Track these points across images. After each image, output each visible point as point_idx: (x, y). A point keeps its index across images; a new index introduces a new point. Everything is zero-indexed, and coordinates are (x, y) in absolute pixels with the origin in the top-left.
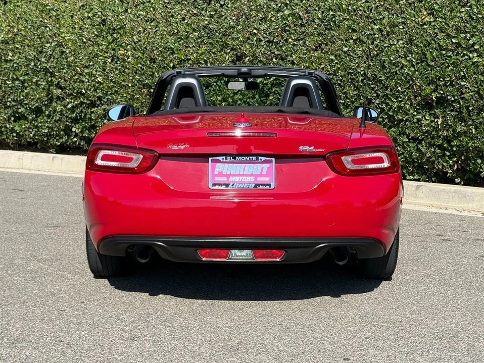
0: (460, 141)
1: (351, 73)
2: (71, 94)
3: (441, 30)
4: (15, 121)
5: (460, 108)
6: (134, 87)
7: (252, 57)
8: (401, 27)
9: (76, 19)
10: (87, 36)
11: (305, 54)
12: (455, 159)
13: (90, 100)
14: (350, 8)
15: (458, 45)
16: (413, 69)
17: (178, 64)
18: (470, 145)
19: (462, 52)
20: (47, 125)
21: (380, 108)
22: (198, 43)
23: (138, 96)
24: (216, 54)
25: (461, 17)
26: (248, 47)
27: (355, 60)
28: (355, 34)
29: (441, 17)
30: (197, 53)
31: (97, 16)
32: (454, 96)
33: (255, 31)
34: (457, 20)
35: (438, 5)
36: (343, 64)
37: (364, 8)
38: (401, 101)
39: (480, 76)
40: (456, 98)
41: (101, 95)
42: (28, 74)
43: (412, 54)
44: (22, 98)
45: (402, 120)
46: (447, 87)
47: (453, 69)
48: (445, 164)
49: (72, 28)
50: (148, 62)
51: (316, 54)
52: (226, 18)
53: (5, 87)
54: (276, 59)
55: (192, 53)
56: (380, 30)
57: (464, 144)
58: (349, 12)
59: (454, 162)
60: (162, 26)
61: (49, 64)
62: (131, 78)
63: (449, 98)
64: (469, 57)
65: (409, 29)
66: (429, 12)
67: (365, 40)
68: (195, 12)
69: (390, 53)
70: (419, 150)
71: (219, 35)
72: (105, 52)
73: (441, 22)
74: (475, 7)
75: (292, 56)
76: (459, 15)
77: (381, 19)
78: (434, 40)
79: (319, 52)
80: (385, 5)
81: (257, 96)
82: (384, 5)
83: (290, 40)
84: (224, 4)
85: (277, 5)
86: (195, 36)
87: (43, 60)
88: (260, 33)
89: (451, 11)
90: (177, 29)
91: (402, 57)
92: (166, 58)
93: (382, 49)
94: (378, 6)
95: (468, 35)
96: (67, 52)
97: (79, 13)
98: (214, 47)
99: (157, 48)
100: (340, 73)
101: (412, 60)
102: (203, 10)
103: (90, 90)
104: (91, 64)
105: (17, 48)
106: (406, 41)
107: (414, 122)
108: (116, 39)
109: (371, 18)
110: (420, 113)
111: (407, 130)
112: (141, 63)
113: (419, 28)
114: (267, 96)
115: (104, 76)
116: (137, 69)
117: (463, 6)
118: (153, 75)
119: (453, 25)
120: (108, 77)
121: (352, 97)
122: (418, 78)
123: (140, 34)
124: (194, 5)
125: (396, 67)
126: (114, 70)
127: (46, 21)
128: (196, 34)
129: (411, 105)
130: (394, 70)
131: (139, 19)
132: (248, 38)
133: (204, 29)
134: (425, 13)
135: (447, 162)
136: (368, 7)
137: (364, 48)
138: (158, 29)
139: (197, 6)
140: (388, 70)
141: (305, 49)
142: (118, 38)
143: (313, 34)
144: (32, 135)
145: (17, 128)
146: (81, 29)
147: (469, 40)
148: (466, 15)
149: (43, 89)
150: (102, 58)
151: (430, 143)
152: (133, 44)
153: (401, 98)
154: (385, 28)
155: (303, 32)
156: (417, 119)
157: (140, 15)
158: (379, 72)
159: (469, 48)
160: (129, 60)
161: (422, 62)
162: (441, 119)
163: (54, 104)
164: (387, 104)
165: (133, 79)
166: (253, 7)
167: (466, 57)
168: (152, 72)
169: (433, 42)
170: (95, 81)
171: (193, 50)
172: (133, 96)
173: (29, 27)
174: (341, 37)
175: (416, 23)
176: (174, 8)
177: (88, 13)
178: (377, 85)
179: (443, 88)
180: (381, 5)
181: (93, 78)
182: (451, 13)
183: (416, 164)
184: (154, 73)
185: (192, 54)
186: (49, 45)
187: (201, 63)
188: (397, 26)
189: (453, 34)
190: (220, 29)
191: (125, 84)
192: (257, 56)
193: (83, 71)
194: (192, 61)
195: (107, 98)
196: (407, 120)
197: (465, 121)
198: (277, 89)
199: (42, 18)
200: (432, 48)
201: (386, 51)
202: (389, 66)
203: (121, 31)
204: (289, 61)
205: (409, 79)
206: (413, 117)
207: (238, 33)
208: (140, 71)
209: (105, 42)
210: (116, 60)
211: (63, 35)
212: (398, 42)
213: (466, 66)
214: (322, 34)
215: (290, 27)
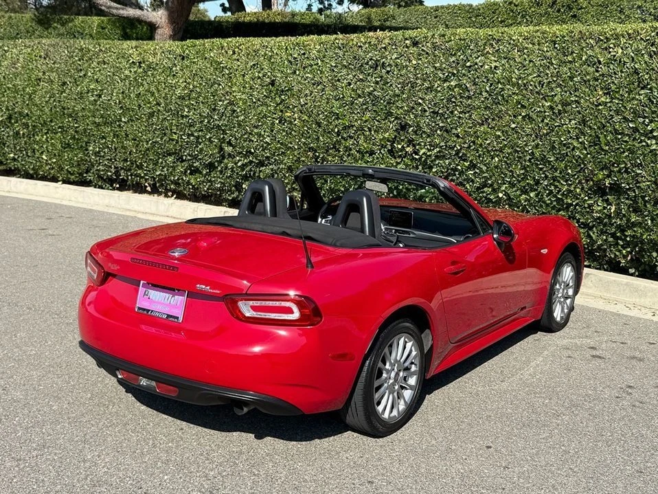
0: (634, 231)
1: (518, 152)
2: (241, 153)
3: (618, 112)
4: (191, 174)
5: (635, 197)
6: (300, 149)
7: (416, 127)
8: (574, 106)
9: (247, 78)
10: (256, 96)
11: (471, 128)
12: (629, 249)
13: (259, 160)
14: (520, 82)
15: (636, 130)
16: (586, 152)
17: (343, 129)
18: (644, 237)
19: (639, 138)
20: (219, 180)
21: (548, 190)
22: (362, 109)
23: (304, 159)
25: (640, 100)
26: (412, 116)
27: (523, 138)
28: (524, 111)
29: (618, 98)
30: (362, 120)
31: (267, 77)
32: (628, 184)
33: (420, 101)
34: (636, 102)
35: (615, 85)
36: (510, 141)
37: (535, 83)
38: (571, 185)
40: (631, 186)
41: (269, 155)
42: (202, 130)
43: (585, 135)
44: (196, 153)
45: (571, 205)
46: (622, 173)
47: (628, 156)
48: (617, 253)
49: (244, 87)
50: (314, 126)
51: (482, 129)
52: (391, 85)
53: (181, 142)
54: (441, 131)
55: (356, 119)
56: (551, 108)
57: (639, 235)
58: (519, 87)
59: (627, 252)
60: (328, 90)
61: (221, 122)
62: (297, 140)
63: (623, 185)
64: (647, 143)
65: (582, 109)
66: (606, 92)
67: (535, 117)
68: (361, 77)
69: (560, 133)
70: (589, 236)
71: (384, 102)
72: (273, 113)
73: (618, 104)
74: (656, 90)
75: (456, 129)
76: (637, 97)
77: (553, 95)
78: (609, 123)
79: (486, 126)
80: (558, 81)
81: (420, 167)
82: (556, 81)
83: (456, 112)
84: (390, 71)
85: (444, 74)
86: (360, 102)
87: (216, 117)
88: (425, 103)
89: (630, 92)
90: (343, 94)
91: (574, 139)
92: (331, 122)
93: (553, 128)
94: (550, 82)
95: (647, 120)
96: (238, 111)
97: (250, 72)
98: (379, 115)
99: (323, 112)
100: (507, 150)
101: (584, 143)
102: (369, 75)
103: (259, 150)
104: (260, 124)
105: (193, 104)
106: (579, 122)
107: (584, 207)
108: (284, 101)
109: (542, 95)
110: (592, 198)
111: (577, 215)
112: (307, 127)
113: (593, 109)
114: (431, 168)
115: (272, 137)
116: (303, 132)
117: (642, 88)
118: (318, 139)
119: (631, 108)
120: (276, 138)
121: (518, 175)
122: (590, 162)
123: (307, 97)
124: (360, 70)
125: (568, 148)
126: (281, 131)
127: (219, 79)
128: (361, 100)
129: (582, 188)
130: (564, 152)
131: (307, 81)
132: (413, 108)
133: (369, 96)
134: (600, 93)
135: (620, 251)
136: (540, 82)
137: (533, 126)
138: (324, 92)
139: (363, 71)
140: (558, 151)
141: (471, 122)
142: (286, 100)
143: (479, 108)
144: (205, 189)
145: (192, 181)
146: (251, 88)
147: (647, 126)
148: (646, 98)
149: (215, 145)
150: (270, 119)
151: (602, 230)
152: (300, 107)
153: (571, 181)
154: (557, 106)
155: (469, 105)
156: (588, 204)
157: (307, 77)
158: (548, 152)
159: (647, 134)
160: (296, 122)
161: (596, 145)
162: (614, 207)
163: (226, 161)
164: (556, 187)
165: (299, 141)
166: (419, 75)
167: (644, 144)
168: (317, 136)
169: (608, 125)
170: (264, 141)
171: (358, 117)
172: (299, 158)
173: (204, 84)
174: (509, 112)
175: (591, 103)
176: (341, 72)
177: (259, 72)
178: (545, 165)
179: (617, 174)
180: (553, 80)
181: (261, 139)
182: (629, 94)
183: (587, 251)
184: (319, 137)
185: (356, 121)
186: (221, 103)
187: (364, 130)
188: (570, 104)
189: (630, 118)
190: (384, 97)
191: (291, 146)
192: (421, 127)
193: (253, 131)
194: (356, 128)
195: (274, 158)
196: (577, 204)
197: (641, 211)
198: (441, 162)
199: (216, 75)
200: (607, 131)
201: (557, 131)
202: (559, 147)
203: (289, 93)
204: (454, 134)
205: (580, 161)
206: (583, 202)
207: (403, 101)
208: (306, 134)
209: (274, 103)
210: (283, 122)
211: (234, 94)
212: (570, 122)
213: (643, 153)
214: (490, 108)
215: (456, 99)
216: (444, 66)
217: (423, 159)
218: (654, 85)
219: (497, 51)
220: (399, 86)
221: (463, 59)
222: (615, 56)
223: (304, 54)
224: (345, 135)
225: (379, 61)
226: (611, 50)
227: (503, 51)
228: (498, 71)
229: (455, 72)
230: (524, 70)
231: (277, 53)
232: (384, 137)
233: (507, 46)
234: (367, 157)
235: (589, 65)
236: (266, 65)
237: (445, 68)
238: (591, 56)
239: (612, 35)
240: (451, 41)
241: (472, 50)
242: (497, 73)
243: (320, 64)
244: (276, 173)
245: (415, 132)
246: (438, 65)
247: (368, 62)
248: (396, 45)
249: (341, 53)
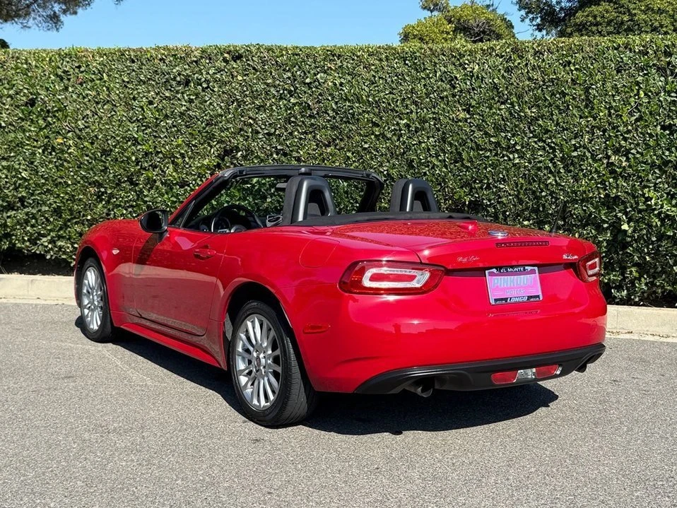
3: (479, 127)
5: (495, 213)
6: (76, 185)
7: (246, 151)
8: (432, 123)
10: (6, 119)
11: (315, 150)
13: (7, 202)
14: (370, 100)
15: (498, 144)
16: (446, 170)
17: (143, 157)
19: (501, 153)
22: (171, 132)
23: (82, 197)
24: (196, 146)
25: (501, 115)
26: (241, 139)
27: (377, 158)
28: (377, 129)
29: (479, 114)
30: (171, 145)
31: (22, 94)
32: (490, 200)
34: (496, 118)
35: (475, 100)
36: (363, 163)
37: (387, 100)
39: (520, 179)
40: (492, 202)
41: (25, 195)
43: (445, 153)
46: (483, 189)
47: (491, 171)
50: (99, 154)
51: (329, 150)
52: (211, 104)
54: (277, 155)
55: (164, 144)
56: (408, 126)
58: (370, 104)
60: (121, 111)
62: (72, 174)
63: (485, 201)
64: (509, 158)
65: (441, 125)
66: (464, 108)
67: (389, 135)
68: (167, 95)
69: (419, 152)
71: (202, 123)
72: (34, 140)
73: (478, 119)
74: (517, 105)
75: (298, 152)
76: (498, 112)
77: (408, 113)
78: (471, 139)
79: (333, 148)
80: (413, 98)
82: (411, 97)
83: (296, 133)
84: (208, 87)
85: (278, 91)
86: (167, 123)
88: (257, 124)
89: (490, 107)
90: (143, 115)
91: (433, 157)
92: (127, 149)
93: (410, 147)
94: (404, 99)
95: (509, 135)
98: (195, 139)
99: (112, 137)
101: (445, 161)
102: (178, 92)
103: (8, 188)
104: (12, 154)
106: (438, 139)
108: (51, 124)
109: (397, 112)
112: (87, 156)
113: (453, 125)
115: (32, 170)
116: (81, 163)
117: (502, 103)
118: (105, 170)
119: (492, 123)
120: (37, 172)
122: (451, 180)
123: (88, 118)
124: (165, 86)
125: (426, 167)
126: (47, 163)
128: (170, 122)
130: (424, 171)
131: (86, 100)
132: (242, 130)
133: (180, 116)
134: (460, 109)
136: (393, 99)
137: (388, 145)
138: (113, 113)
139: (170, 87)
140: (416, 170)
141: (315, 144)
142: (54, 122)
143: (325, 128)
147: (509, 140)
148: (507, 113)
150: (29, 148)
152: (77, 131)
154: (414, 124)
155: (312, 125)
157: (87, 95)
159: (509, 147)
160: (69, 151)
161: (457, 162)
165: (75, 175)
166: (248, 93)
167: (506, 158)
168: (104, 166)
169: (469, 141)
170: (17, 177)
171: (165, 141)
172: (73, 196)
174: (360, 131)
175: (450, 119)
176: (137, 89)
177: (8, 89)
179: (479, 191)
180: (408, 97)
181: (14, 173)
182: (490, 110)
184: (107, 168)
185: (164, 146)
187: (176, 157)
188: (427, 122)
189: (492, 132)
190: (203, 117)
191: (62, 181)
192: (252, 151)
194: (163, 155)
195: (32, 198)
200: (468, 148)
201: (415, 149)
202: (418, 166)
203: (59, 114)
204: (295, 157)
205: (442, 181)
207: (228, 122)
208: (87, 165)
209: (35, 127)
210: (49, 151)
212: (428, 139)
213: (506, 167)
214: (337, 127)
215: (296, 118)
216: (277, 82)
217: (256, 188)
218: (515, 99)
219: (340, 67)
220: (222, 104)
221: (300, 76)
222: (471, 72)
223: (79, 67)
224: (146, 165)
225: (190, 76)
226: (466, 66)
227: (347, 66)
228: (344, 89)
229: (293, 89)
230: (375, 87)
231: (36, 66)
232: (203, 164)
233: (352, 62)
234: (176, 189)
235: (444, 82)
236: (19, 81)
237: (279, 85)
238: (445, 72)
239: (466, 51)
240: (282, 55)
241: (310, 66)
242: (344, 91)
243: (105, 79)
244: (34, 217)
245: (244, 157)
246: (270, 81)
247: (175, 78)
248: (210, 59)
249: (135, 66)
